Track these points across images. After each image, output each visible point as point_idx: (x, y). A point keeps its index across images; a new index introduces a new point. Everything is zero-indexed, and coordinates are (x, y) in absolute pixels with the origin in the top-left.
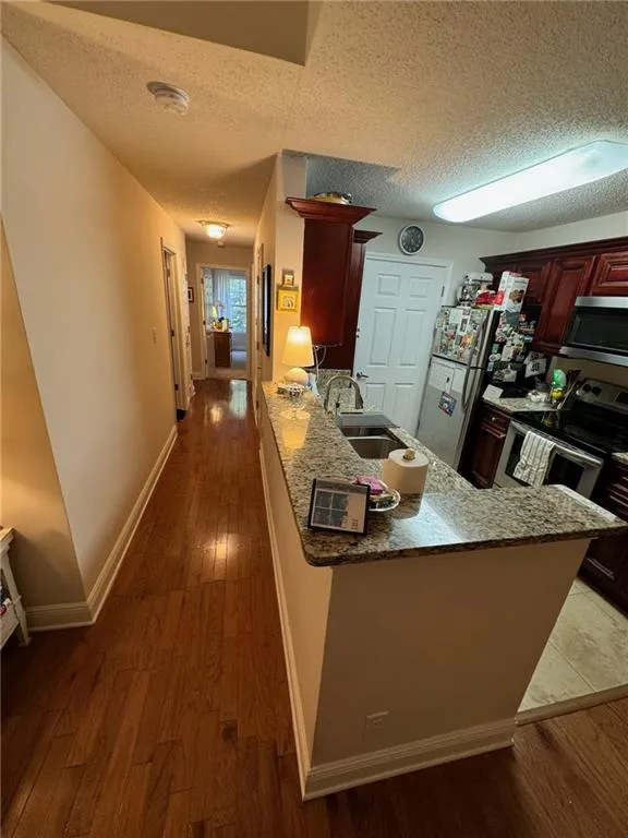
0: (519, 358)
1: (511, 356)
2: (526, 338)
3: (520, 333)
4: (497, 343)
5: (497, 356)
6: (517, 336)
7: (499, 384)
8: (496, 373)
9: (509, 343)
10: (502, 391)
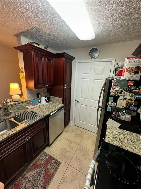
0: (132, 108)
1: (124, 105)
2: (137, 96)
3: (130, 92)
4: (112, 96)
5: (114, 104)
6: (128, 94)
7: (118, 120)
8: (114, 113)
9: (121, 98)
10: (120, 124)
